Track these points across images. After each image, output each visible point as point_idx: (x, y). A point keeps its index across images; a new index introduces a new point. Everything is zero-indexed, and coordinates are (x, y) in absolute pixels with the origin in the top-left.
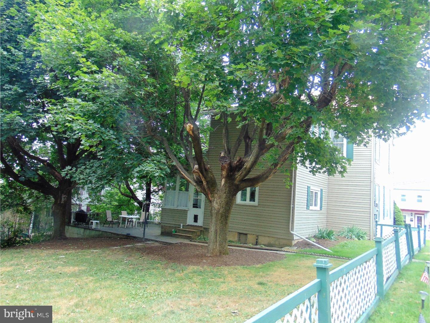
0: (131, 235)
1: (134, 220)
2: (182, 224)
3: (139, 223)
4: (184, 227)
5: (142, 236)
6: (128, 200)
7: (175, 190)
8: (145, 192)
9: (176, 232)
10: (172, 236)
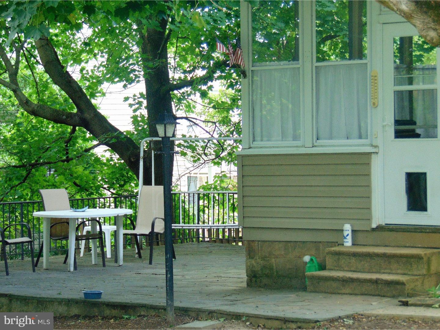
0: (105, 298)
1: (108, 229)
2: (348, 228)
3: (132, 240)
4: (361, 238)
5: (160, 300)
6: (61, 136)
7: (295, 57)
8: (140, 87)
9: (322, 267)
10: (304, 289)
